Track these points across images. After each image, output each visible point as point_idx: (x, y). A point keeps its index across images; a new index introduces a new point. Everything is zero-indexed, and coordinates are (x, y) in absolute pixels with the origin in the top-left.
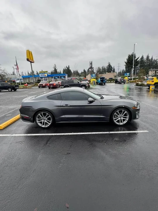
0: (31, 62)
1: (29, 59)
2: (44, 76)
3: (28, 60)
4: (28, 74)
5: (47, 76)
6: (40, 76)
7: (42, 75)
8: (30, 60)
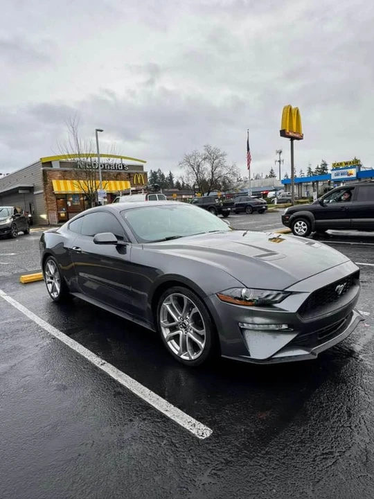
0: (292, 139)
1: (288, 131)
2: (346, 177)
3: (283, 133)
4: (310, 171)
5: (354, 176)
6: (333, 177)
7: (337, 175)
8: (291, 133)
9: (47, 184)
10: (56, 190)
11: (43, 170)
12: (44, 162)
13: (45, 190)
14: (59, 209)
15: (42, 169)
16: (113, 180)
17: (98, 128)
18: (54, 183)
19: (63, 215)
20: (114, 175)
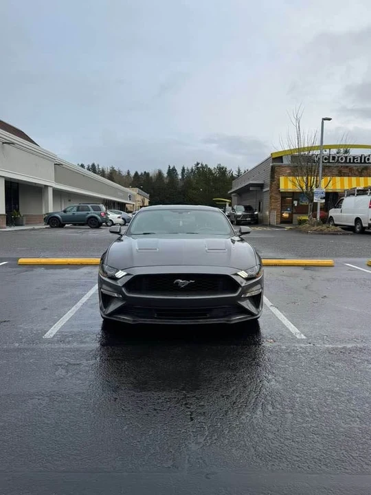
9: (274, 181)
10: (282, 188)
11: (272, 167)
12: (274, 157)
13: (271, 188)
14: (283, 208)
15: (271, 164)
16: (355, 175)
17: (324, 117)
18: (282, 179)
19: (285, 215)
20: (357, 170)
